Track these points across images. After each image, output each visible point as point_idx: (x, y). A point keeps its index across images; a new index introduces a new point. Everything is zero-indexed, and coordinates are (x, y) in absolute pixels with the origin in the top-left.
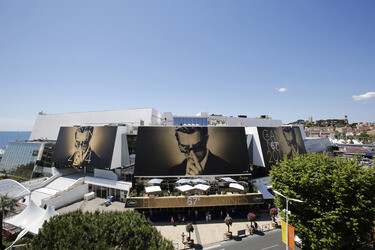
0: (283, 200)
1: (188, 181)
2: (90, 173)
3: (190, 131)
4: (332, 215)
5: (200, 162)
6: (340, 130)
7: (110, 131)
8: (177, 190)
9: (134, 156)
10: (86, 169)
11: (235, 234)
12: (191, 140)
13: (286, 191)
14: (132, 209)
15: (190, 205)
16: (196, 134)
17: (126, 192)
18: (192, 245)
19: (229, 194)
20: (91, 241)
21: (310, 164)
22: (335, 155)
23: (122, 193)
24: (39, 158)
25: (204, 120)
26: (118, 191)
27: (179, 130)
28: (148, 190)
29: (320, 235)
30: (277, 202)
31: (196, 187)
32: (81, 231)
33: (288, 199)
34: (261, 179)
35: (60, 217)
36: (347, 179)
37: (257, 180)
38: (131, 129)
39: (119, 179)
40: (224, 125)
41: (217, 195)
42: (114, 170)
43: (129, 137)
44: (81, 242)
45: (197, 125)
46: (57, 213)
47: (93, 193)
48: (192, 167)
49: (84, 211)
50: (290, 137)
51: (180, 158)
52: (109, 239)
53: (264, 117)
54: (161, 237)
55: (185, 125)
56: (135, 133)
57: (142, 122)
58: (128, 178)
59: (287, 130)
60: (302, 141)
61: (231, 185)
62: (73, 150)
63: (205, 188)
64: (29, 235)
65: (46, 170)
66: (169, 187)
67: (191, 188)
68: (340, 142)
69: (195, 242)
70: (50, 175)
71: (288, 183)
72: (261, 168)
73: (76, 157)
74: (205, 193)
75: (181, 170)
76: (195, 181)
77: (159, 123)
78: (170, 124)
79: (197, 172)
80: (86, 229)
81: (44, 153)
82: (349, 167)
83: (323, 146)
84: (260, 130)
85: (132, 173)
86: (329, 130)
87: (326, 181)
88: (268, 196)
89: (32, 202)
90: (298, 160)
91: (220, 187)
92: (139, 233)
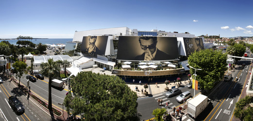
0: (193, 70)
1: (145, 63)
2: (95, 57)
3: (147, 38)
4: (212, 73)
5: (152, 54)
6: (217, 40)
7: (105, 38)
8: (139, 68)
9: (116, 50)
10: (93, 55)
11: (170, 88)
12: (148, 43)
13: (195, 66)
14: (115, 75)
15: (146, 75)
16: (150, 40)
17: (112, 67)
18: (147, 94)
19: (168, 70)
20: (96, 85)
21: (205, 54)
22: (215, 49)
23: (110, 67)
24: (76, 48)
25: (155, 33)
26: (108, 66)
27: (141, 38)
28: (123, 66)
29: (207, 82)
30: (191, 72)
31: (149, 66)
32: (92, 80)
33: (196, 69)
34: (184, 62)
35: (84, 72)
36: (218, 58)
37: (182, 62)
38: (115, 37)
39: (109, 61)
40: (166, 36)
41: (161, 70)
42: (106, 56)
43: (114, 41)
44: (92, 85)
45: (151, 36)
47: (96, 65)
48: (148, 56)
49: (93, 72)
50: (198, 42)
51: (141, 52)
52: (104, 87)
53: (187, 33)
54: (130, 90)
55: (144, 36)
56: (117, 39)
57: (121, 34)
58: (113, 60)
59: (197, 39)
60: (203, 44)
61: (169, 65)
62: (88, 46)
63: (155, 67)
64: (73, 76)
65: (78, 53)
66: (135, 66)
67: (146, 67)
68: (217, 44)
69: (149, 93)
70: (80, 55)
71: (196, 62)
72: (184, 57)
73: (89, 49)
74: (154, 69)
75: (142, 58)
76: (149, 63)
77: (130, 34)
78: (136, 35)
79: (150, 59)
80: (94, 80)
81: (78, 47)
82: (219, 53)
83: (211, 46)
84: (184, 39)
85: (115, 58)
86: (214, 40)
87: (211, 60)
88: (187, 69)
89: (74, 65)
90: (201, 52)
91: (163, 66)
92: (119, 86)
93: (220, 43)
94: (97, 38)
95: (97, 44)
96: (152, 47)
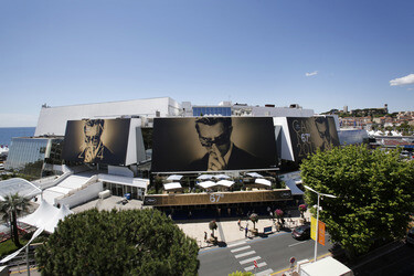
0: (314, 196)
1: (210, 177)
2: (104, 171)
3: (212, 122)
4: (367, 211)
5: (223, 156)
6: (378, 120)
7: (123, 124)
8: (198, 187)
9: (150, 151)
10: (99, 166)
11: (261, 231)
12: (213, 132)
13: (318, 186)
14: (150, 207)
15: (213, 202)
16: (218, 125)
17: (143, 189)
18: (216, 242)
19: (255, 190)
20: (110, 240)
21: (345, 157)
22: (371, 147)
23: (139, 191)
24: (47, 155)
25: (227, 110)
26: (135, 188)
27: (200, 121)
28: (167, 186)
29: (351, 231)
30: (307, 198)
31: (219, 183)
32: (99, 229)
33: (320, 195)
34: (290, 174)
35: (75, 216)
36: (387, 173)
37: (285, 175)
38: (145, 121)
39: (136, 176)
40: (250, 115)
41: (242, 191)
42: (129, 166)
43: (144, 131)
44: (100, 241)
45: (220, 116)
46: (72, 212)
47: (108, 191)
48: (215, 162)
49: (100, 210)
50: (323, 129)
51: (202, 152)
52: (128, 237)
53: (294, 106)
54: (183, 235)
56: (151, 125)
57: (158, 113)
58: (145, 175)
59: (319, 120)
61: (257, 181)
62: (83, 146)
63: (229, 184)
64: (45, 234)
65: (56, 168)
66: (191, 183)
67: (213, 184)
68: (377, 133)
69: (219, 240)
70: (61, 173)
71: (320, 178)
72: (290, 162)
73: (87, 153)
74: (229, 189)
75: (203, 165)
76: (217, 177)
77: (176, 114)
78: (189, 115)
79: (220, 167)
80: (104, 228)
81: (52, 150)
82: (389, 159)
83: (358, 137)
84: (290, 120)
85: (148, 169)
86: (366, 120)
87: (363, 174)
88: (297, 192)
89: (44, 201)
90: (332, 154)
91: (245, 183)
92: (160, 231)
93: (390, 129)
94: (106, 124)
95: (104, 139)
96: (223, 141)
